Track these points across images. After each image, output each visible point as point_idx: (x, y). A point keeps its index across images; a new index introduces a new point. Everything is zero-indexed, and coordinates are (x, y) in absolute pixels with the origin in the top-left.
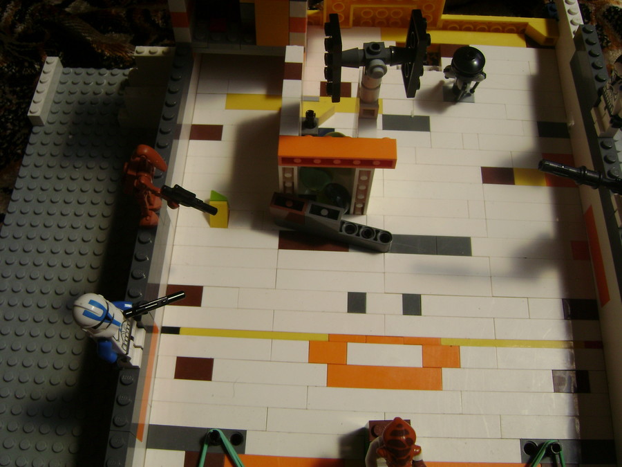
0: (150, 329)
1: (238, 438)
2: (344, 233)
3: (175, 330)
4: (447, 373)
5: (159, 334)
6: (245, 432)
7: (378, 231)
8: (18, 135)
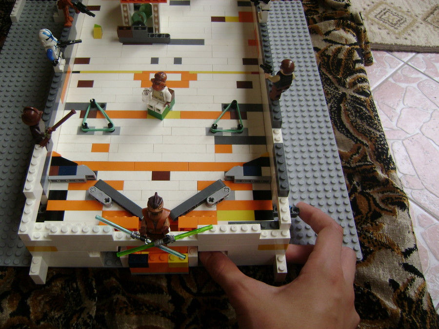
0: (66, 72)
1: (103, 105)
2: (150, 37)
3: (78, 72)
4: (191, 83)
5: (71, 74)
6: (106, 103)
7: (163, 34)
8: (5, 27)
